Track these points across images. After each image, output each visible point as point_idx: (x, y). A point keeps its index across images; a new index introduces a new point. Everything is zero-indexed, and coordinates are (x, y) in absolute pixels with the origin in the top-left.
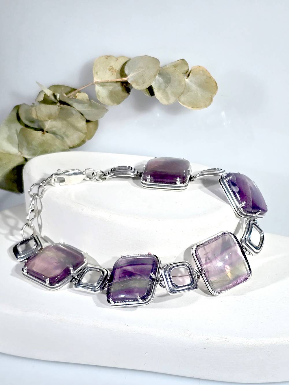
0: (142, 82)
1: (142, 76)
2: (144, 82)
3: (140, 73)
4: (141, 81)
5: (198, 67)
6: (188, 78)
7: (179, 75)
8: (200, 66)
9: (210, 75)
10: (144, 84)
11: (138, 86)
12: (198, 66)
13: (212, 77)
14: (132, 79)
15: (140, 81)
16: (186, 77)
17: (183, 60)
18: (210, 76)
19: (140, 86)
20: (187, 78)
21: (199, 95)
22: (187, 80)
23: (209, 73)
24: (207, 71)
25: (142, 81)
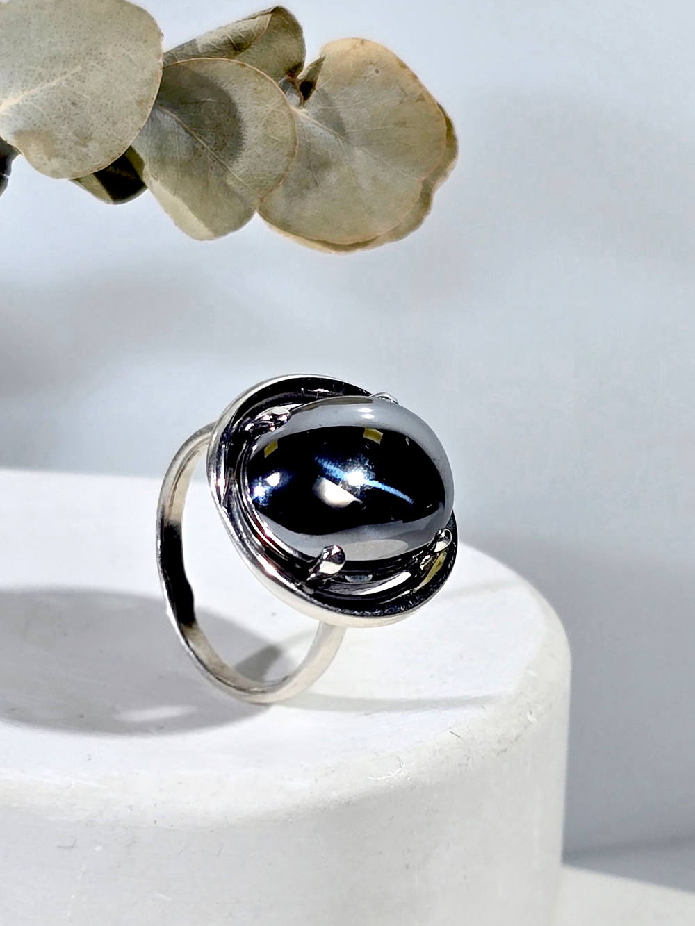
0: (74, 138)
1: (74, 104)
2: (84, 138)
3: (57, 88)
4: (70, 134)
5: (354, 47)
6: (307, 102)
7: (261, 92)
8: (363, 42)
9: (421, 86)
10: (86, 146)
11: (57, 156)
12: (356, 39)
13: (430, 96)
14: (20, 124)
15: (65, 132)
16: (295, 98)
17: (278, 11)
18: (420, 91)
19: (64, 157)
20: (301, 105)
21: (366, 184)
22: (305, 114)
23: (415, 77)
24: (403, 66)
25: (76, 135)
